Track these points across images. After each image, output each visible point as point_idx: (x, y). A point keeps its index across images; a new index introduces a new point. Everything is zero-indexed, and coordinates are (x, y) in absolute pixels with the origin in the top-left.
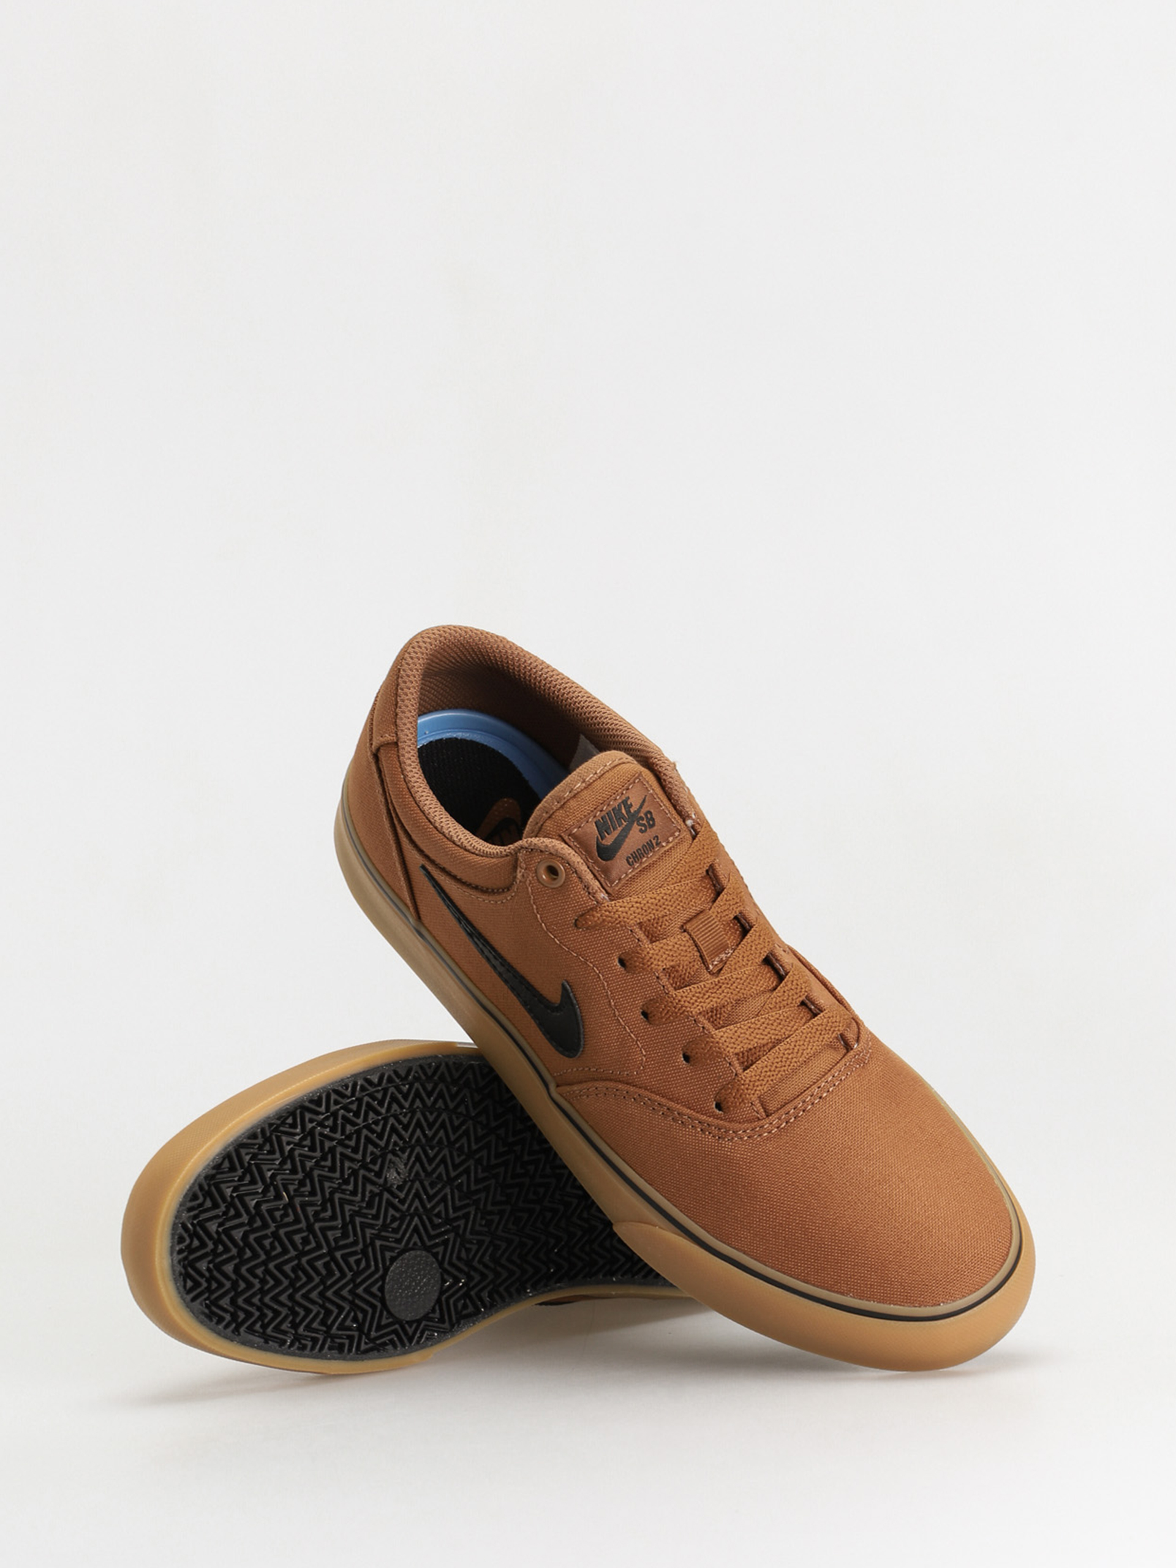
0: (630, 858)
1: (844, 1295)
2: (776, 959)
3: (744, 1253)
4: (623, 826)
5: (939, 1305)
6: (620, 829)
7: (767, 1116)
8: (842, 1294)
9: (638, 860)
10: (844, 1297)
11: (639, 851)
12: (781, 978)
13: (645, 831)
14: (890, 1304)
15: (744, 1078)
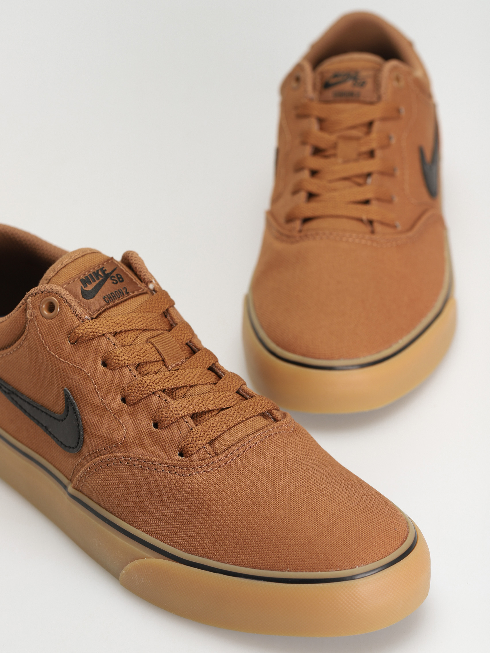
0: (106, 298)
1: (283, 571)
2: (219, 369)
3: (208, 558)
4: (100, 280)
5: (356, 567)
6: (97, 282)
7: (217, 455)
8: (281, 570)
9: (113, 300)
10: (283, 572)
11: (112, 294)
12: (220, 377)
13: (117, 283)
14: (318, 571)
15: (197, 430)
